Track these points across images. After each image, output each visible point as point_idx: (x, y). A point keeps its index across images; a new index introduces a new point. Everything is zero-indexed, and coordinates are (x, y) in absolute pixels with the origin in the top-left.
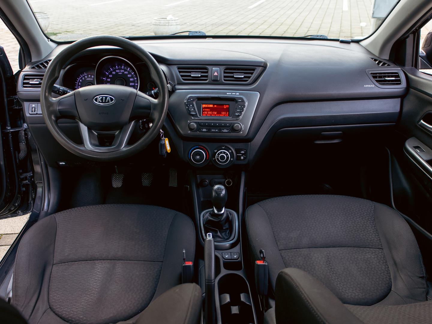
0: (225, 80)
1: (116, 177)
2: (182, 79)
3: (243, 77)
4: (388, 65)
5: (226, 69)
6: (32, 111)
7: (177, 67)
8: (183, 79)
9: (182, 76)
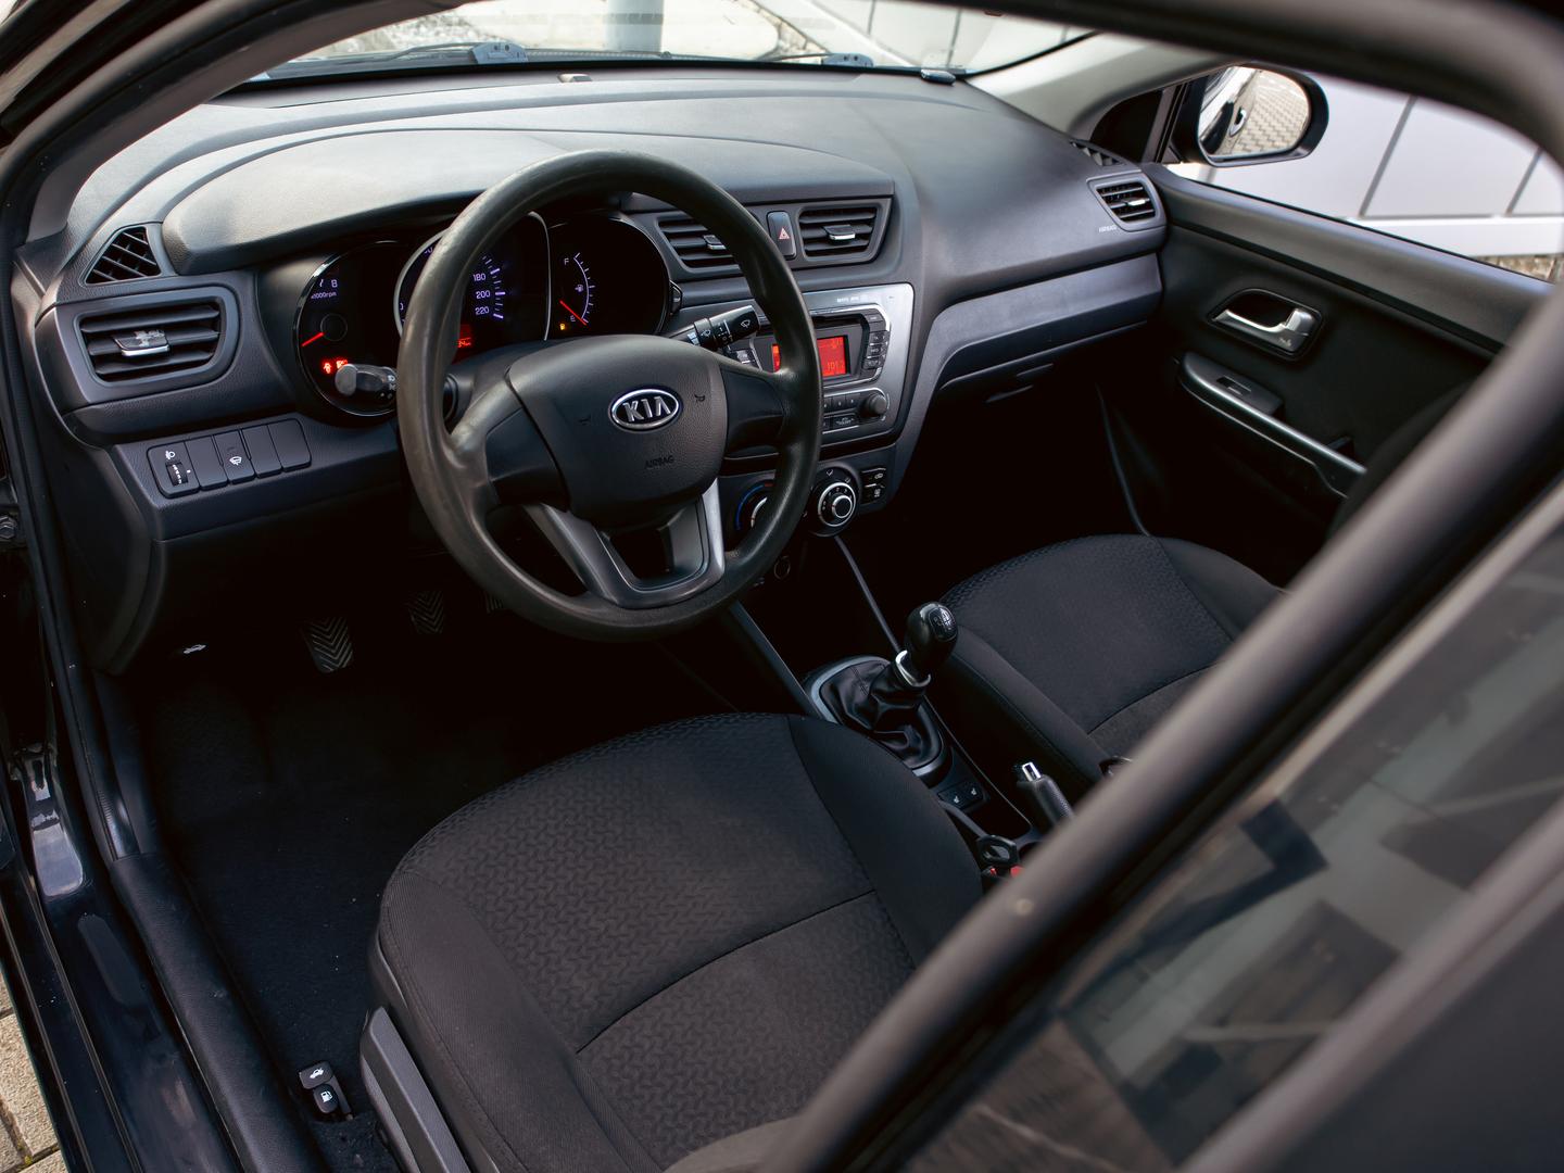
0: (809, 253)
1: (324, 633)
2: (684, 261)
3: (853, 236)
4: (1115, 161)
5: (804, 214)
6: (175, 483)
7: (658, 218)
8: (688, 263)
9: (680, 251)
